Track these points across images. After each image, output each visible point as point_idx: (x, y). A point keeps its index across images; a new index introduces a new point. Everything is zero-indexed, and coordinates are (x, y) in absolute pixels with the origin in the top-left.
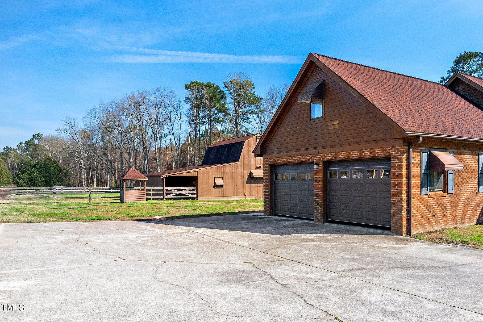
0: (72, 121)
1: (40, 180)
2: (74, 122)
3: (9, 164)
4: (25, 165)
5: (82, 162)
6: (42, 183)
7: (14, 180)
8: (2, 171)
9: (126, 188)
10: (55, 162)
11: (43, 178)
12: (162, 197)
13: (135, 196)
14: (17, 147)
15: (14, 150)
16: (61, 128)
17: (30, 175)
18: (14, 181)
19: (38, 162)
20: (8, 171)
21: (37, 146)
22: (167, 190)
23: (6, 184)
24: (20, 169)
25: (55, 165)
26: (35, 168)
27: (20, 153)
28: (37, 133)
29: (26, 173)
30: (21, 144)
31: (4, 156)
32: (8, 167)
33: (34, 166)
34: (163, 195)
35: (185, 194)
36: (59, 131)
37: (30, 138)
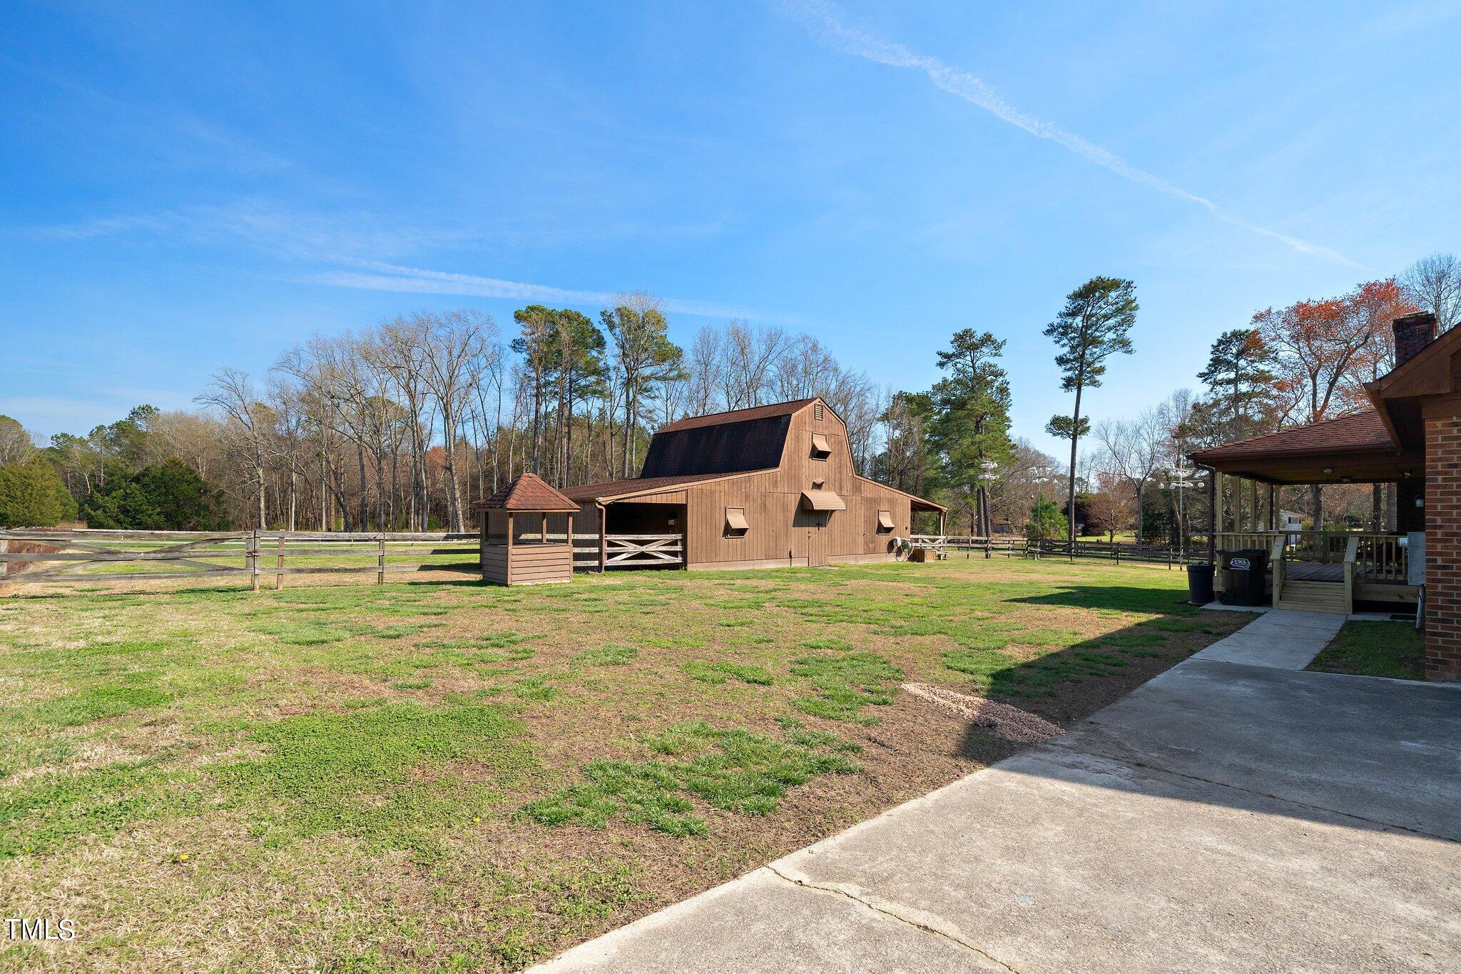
0: (238, 379)
1: (149, 512)
2: (242, 380)
3: (66, 473)
4: (111, 475)
5: (261, 472)
6: (156, 518)
7: (81, 510)
8: (48, 487)
10: (192, 472)
11: (159, 506)
12: (596, 563)
13: (539, 563)
14: (91, 435)
15: (82, 442)
16: (208, 394)
17: (125, 500)
18: (79, 513)
19: (147, 469)
20: (64, 489)
21: (142, 434)
22: (611, 544)
23: (58, 519)
24: (96, 486)
25: (190, 477)
26: (138, 483)
27: (99, 450)
28: (143, 404)
29: (114, 494)
30: (100, 428)
31: (53, 455)
32: (66, 481)
33: (137, 479)
34: (599, 556)
35: (655, 554)
36: (204, 401)
37: (123, 416)
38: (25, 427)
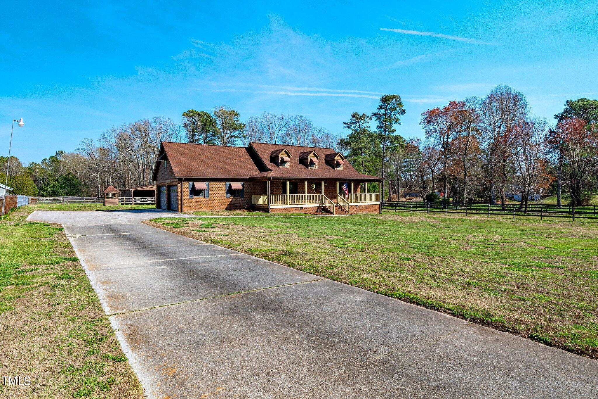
0: (89, 142)
1: (62, 192)
2: (91, 142)
3: (34, 178)
5: (98, 177)
7: (39, 191)
8: (29, 184)
9: (106, 197)
10: (76, 177)
12: (131, 203)
13: (111, 202)
14: (42, 162)
15: (39, 165)
16: (80, 148)
17: (53, 188)
18: (39, 193)
19: (61, 176)
20: (33, 184)
21: (59, 162)
22: (135, 199)
24: (44, 183)
25: (75, 179)
26: (57, 182)
27: (45, 168)
28: (60, 150)
29: (50, 186)
30: (45, 159)
31: (29, 171)
32: (34, 181)
33: (57, 180)
34: (132, 201)
35: (147, 201)
36: (79, 150)
37: (53, 155)
38: (20, 160)
